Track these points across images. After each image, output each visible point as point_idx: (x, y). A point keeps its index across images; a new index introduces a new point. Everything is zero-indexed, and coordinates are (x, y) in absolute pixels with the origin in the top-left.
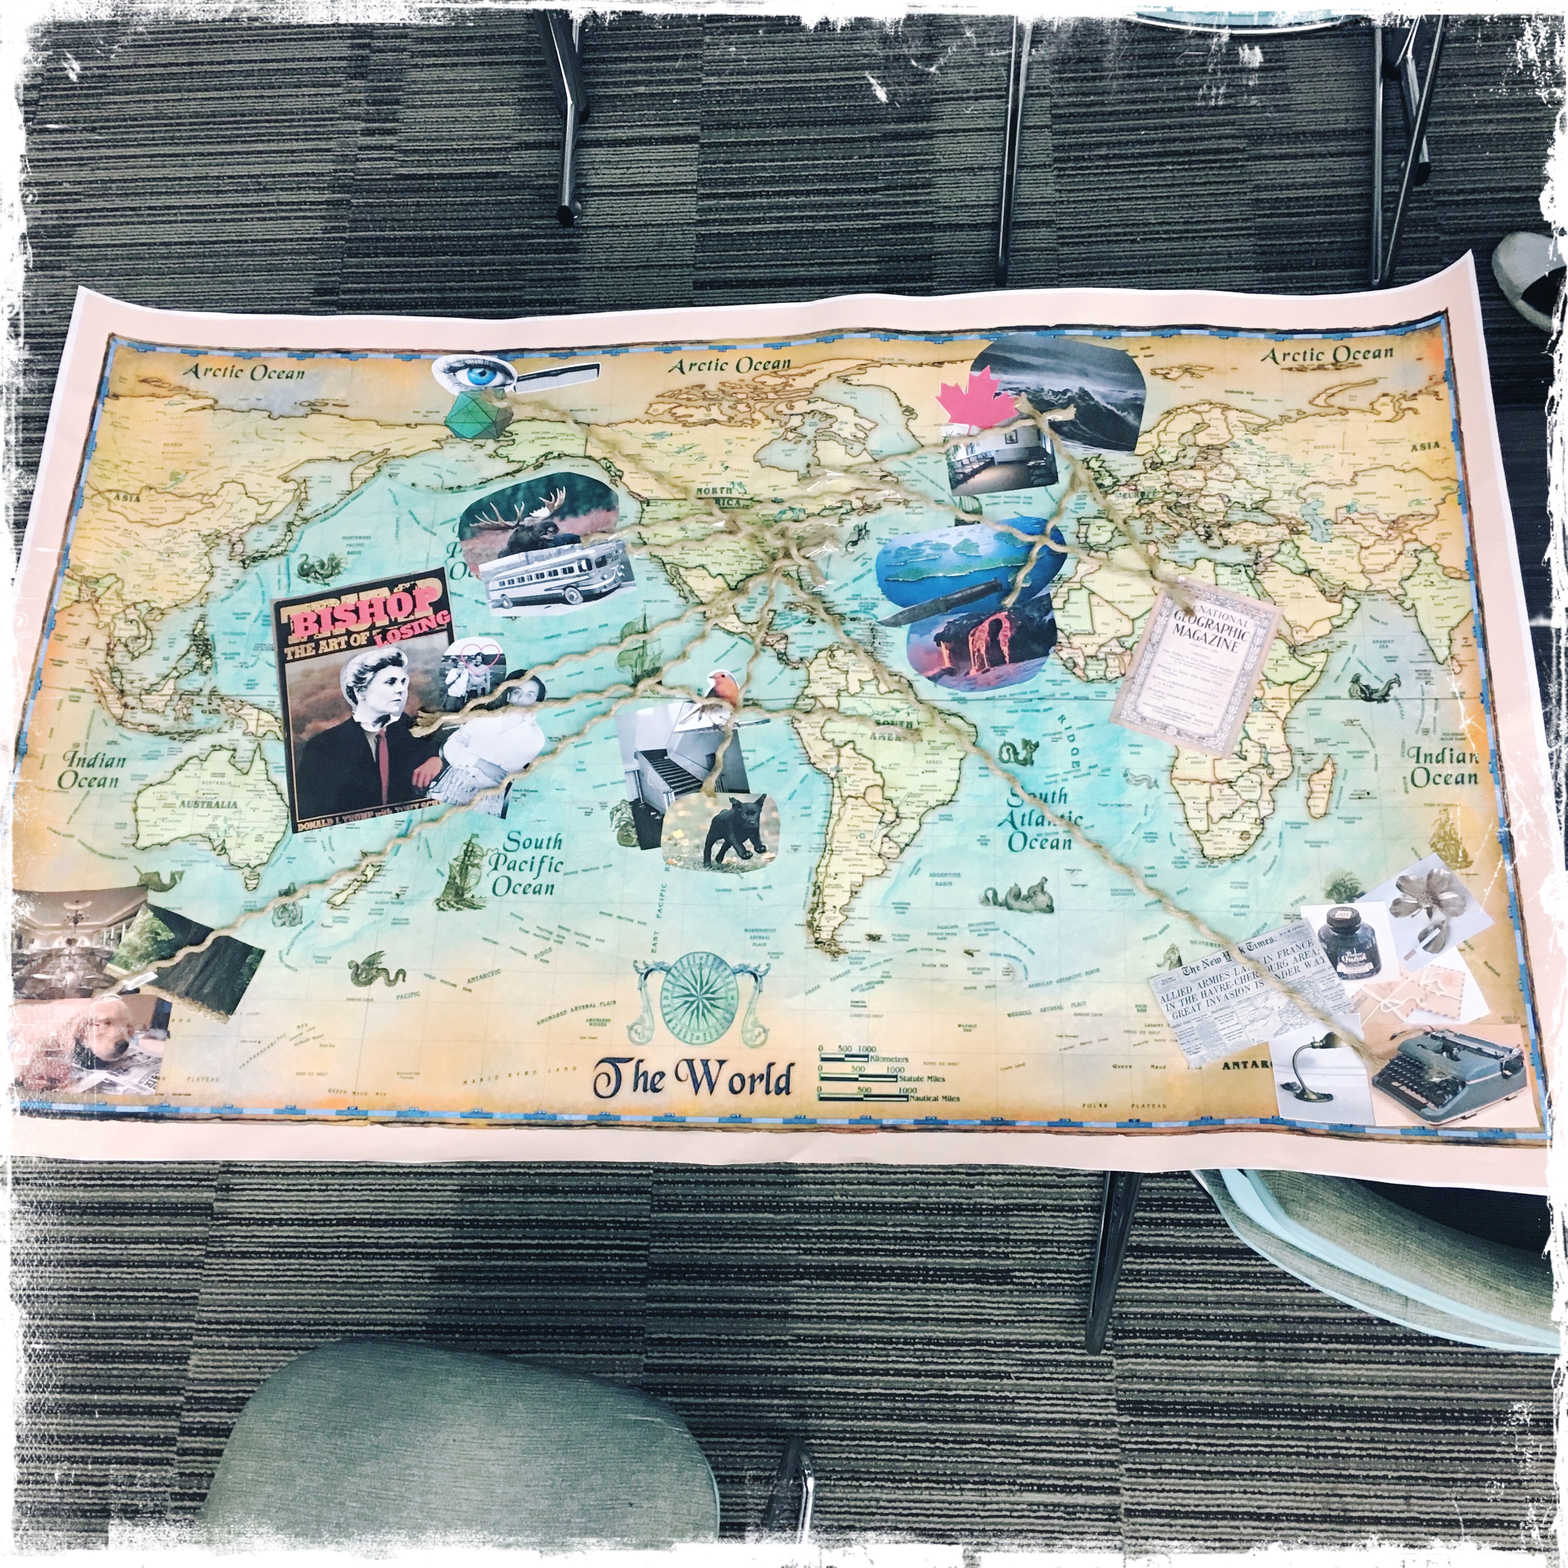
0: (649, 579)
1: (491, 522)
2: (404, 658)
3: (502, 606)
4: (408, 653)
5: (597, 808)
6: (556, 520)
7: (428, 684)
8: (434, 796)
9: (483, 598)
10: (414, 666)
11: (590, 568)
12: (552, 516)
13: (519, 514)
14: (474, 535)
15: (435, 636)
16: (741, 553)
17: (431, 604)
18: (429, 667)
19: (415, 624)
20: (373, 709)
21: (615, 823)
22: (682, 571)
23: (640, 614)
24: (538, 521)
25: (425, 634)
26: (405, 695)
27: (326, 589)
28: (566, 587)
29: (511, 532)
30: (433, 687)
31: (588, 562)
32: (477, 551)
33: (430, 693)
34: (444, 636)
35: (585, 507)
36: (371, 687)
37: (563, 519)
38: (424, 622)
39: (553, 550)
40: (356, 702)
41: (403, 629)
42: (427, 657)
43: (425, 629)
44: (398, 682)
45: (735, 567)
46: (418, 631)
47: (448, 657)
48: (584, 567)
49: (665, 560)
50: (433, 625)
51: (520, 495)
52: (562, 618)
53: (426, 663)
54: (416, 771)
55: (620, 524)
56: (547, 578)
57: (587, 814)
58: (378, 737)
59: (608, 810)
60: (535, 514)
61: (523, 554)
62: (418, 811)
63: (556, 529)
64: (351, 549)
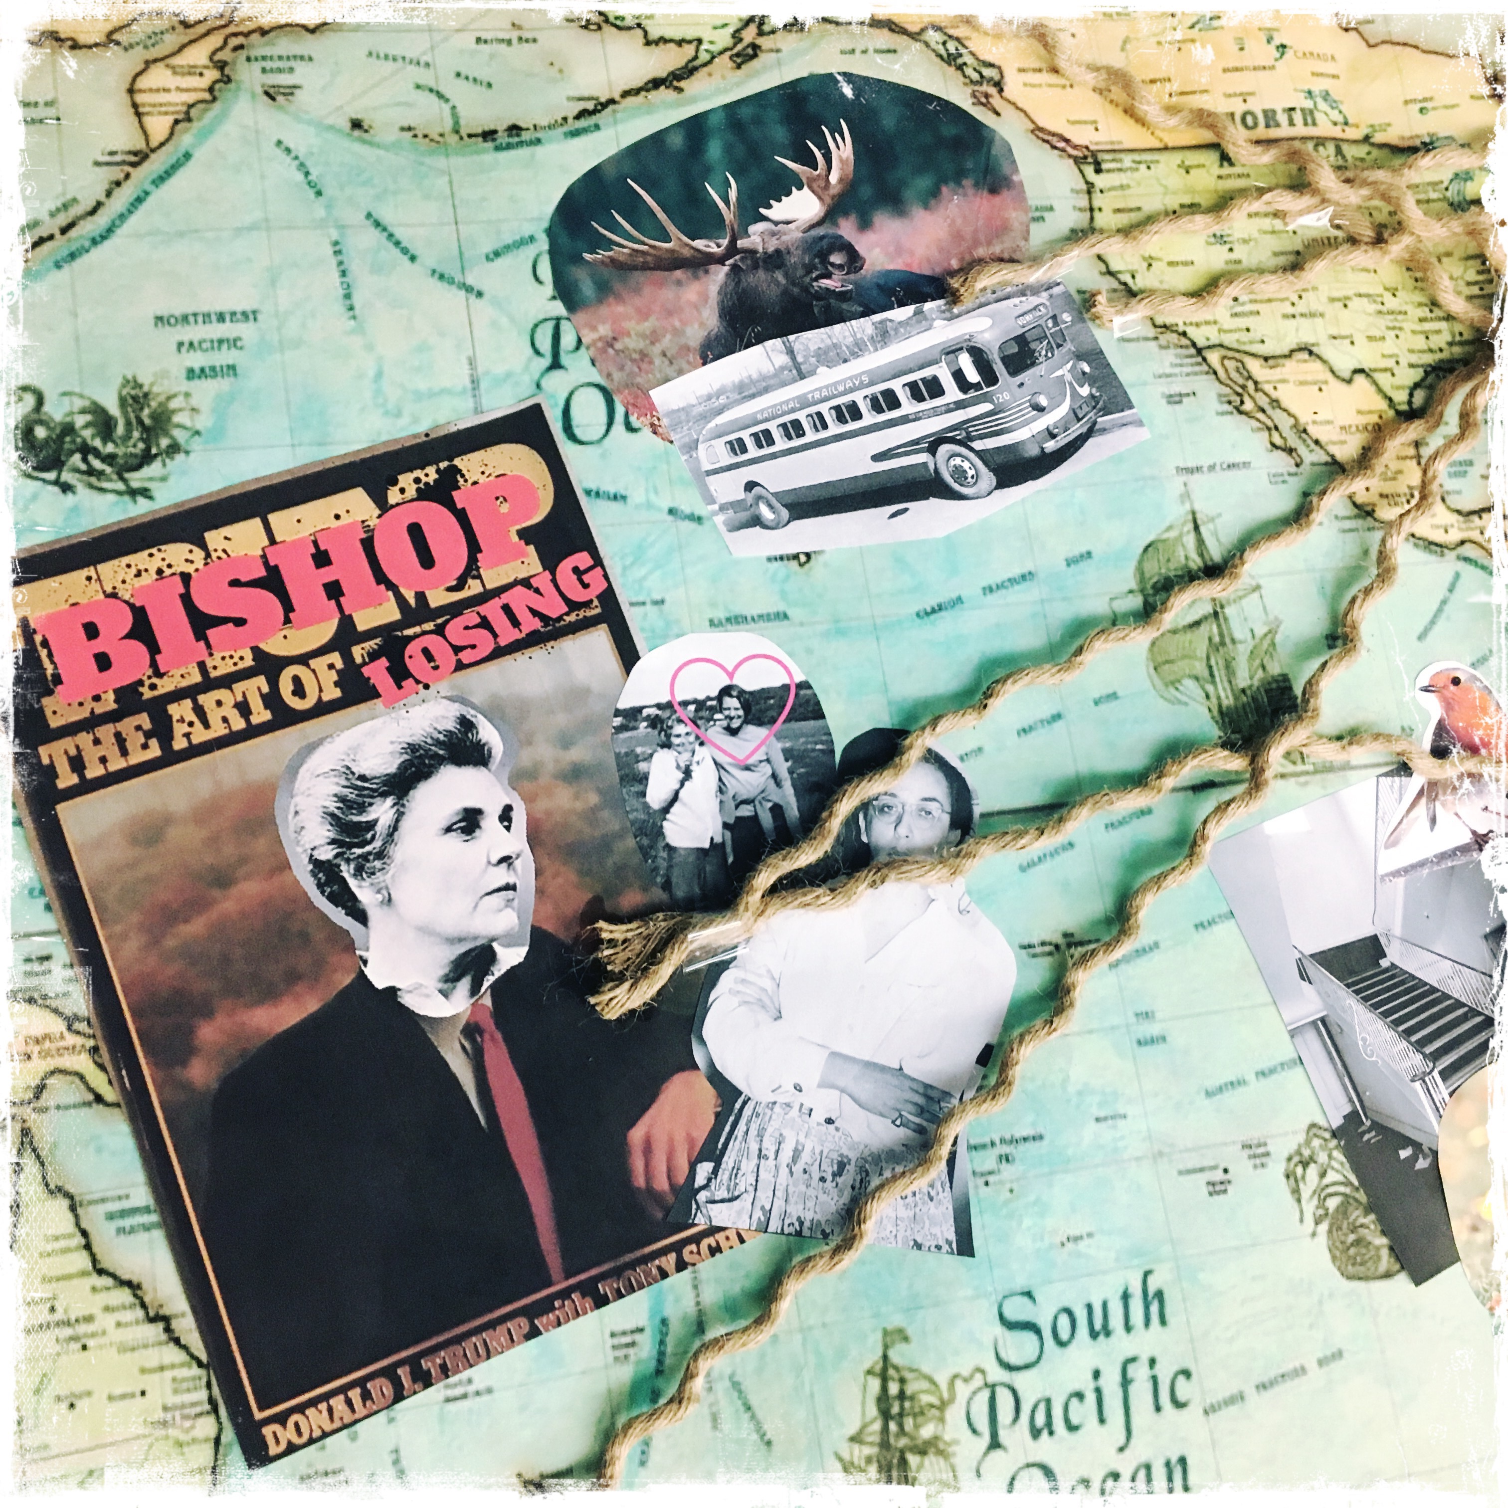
0: (1175, 399)
1: (649, 244)
2: (487, 733)
3: (756, 521)
4: (494, 713)
5: (1241, 1167)
6: (847, 229)
7: (590, 816)
8: (720, 1215)
9: (690, 502)
10: (526, 758)
11: (990, 378)
12: (831, 215)
13: (729, 215)
14: (604, 290)
15: (569, 645)
16: (1391, 303)
17: (526, 535)
18: (578, 754)
19: (492, 609)
20: (425, 930)
21: (1310, 1207)
22: (1255, 367)
23: (1177, 513)
24: (793, 235)
25: (534, 640)
26: (526, 864)
27: (140, 509)
28: (934, 444)
29: (720, 273)
30: (612, 822)
31: (978, 356)
32: (632, 343)
33: (605, 845)
34: (600, 638)
35: (924, 182)
36: (399, 852)
37: (865, 224)
38: (518, 599)
39: (864, 326)
40: (361, 917)
41: (455, 630)
42: (561, 720)
43: (531, 624)
44: (490, 823)
45: (1390, 346)
46: (508, 635)
47: (633, 715)
48: (973, 376)
49: (1200, 336)
50: (555, 607)
51: (714, 150)
52: (949, 542)
53: (566, 742)
54: (636, 1135)
55: (1040, 235)
56: (869, 418)
57: (1217, 1188)
58: (471, 1031)
59: (1277, 1168)
60: (778, 210)
61: (775, 344)
62: (679, 1281)
63: (854, 260)
64: (197, 360)
